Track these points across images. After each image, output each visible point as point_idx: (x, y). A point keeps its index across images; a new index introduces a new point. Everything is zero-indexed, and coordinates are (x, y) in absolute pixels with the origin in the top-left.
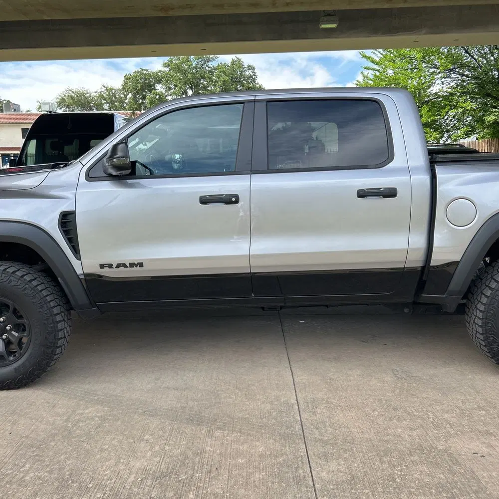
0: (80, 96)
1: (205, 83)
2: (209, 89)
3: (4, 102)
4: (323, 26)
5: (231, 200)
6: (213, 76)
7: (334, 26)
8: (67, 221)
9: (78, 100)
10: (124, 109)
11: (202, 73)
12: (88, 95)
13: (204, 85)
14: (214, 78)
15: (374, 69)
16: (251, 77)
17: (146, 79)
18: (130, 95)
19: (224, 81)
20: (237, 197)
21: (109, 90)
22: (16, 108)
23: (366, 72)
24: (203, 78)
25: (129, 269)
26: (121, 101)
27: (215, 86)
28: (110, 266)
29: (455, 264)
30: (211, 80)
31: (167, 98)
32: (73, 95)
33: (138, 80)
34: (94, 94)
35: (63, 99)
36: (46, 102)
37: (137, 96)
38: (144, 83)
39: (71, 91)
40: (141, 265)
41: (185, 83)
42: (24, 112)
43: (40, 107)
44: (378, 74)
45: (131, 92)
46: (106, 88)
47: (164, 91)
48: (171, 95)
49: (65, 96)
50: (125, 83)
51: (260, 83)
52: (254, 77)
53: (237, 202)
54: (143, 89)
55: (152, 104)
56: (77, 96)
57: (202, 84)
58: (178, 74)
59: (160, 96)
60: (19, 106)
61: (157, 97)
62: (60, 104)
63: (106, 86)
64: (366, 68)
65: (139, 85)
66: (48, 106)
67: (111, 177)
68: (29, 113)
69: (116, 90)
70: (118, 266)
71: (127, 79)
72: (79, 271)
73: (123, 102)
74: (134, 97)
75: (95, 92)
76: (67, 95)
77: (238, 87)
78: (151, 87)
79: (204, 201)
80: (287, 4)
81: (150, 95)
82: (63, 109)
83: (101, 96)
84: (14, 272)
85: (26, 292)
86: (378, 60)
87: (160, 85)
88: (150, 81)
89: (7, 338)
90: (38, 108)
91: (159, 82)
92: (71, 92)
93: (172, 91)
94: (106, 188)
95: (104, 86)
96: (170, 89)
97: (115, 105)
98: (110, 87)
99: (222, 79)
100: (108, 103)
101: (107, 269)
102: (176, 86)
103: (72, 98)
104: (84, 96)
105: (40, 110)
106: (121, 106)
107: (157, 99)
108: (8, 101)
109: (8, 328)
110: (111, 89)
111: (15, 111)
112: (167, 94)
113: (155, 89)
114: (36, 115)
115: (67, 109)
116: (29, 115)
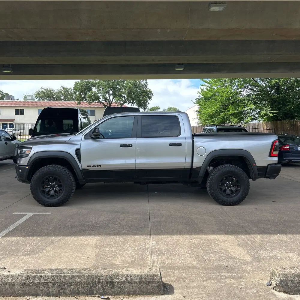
0: (48, 92)
1: (119, 87)
2: (122, 90)
3: (5, 94)
4: (177, 69)
5: (130, 146)
6: (124, 84)
7: (182, 69)
8: (78, 151)
9: (47, 94)
10: (74, 100)
11: (118, 82)
12: (53, 91)
13: (119, 88)
14: (124, 85)
15: (206, 86)
16: (145, 85)
17: (87, 84)
18: (78, 93)
19: (130, 87)
20: (132, 145)
21: (65, 89)
22: (12, 98)
23: (202, 87)
24: (118, 85)
25: (97, 167)
26: (71, 95)
27: (125, 89)
28: (91, 166)
29: (200, 167)
30: (123, 86)
31: (98, 95)
32: (45, 91)
33: (82, 85)
34: (56, 91)
35: (38, 93)
36: (29, 95)
37: (82, 93)
38: (86, 86)
39: (43, 89)
40: (100, 166)
41: (109, 87)
42: (16, 100)
43: (25, 97)
44: (209, 88)
45: (78, 91)
46: (63, 88)
47: (96, 91)
48: (100, 93)
49: (39, 91)
50: (75, 86)
51: (149, 88)
52: (146, 85)
53: (131, 146)
54: (85, 90)
55: (90, 98)
57: (118, 88)
58: (105, 82)
59: (94, 94)
60: (14, 97)
61: (93, 94)
62: (37, 96)
63: (63, 86)
64: (202, 85)
65: (83, 88)
66: (30, 97)
67: (92, 138)
69: (69, 89)
70: (93, 166)
71: (76, 84)
72: (80, 168)
73: (72, 96)
74: (80, 94)
75: (57, 90)
76: (41, 91)
77: (138, 90)
78: (90, 89)
79: (121, 146)
80: (159, 61)
81: (88, 93)
82: (38, 99)
83: (60, 92)
84: (60, 168)
85: (63, 174)
86: (208, 81)
87: (95, 88)
88: (89, 85)
89: (55, 189)
91: (94, 86)
92: (43, 90)
93: (101, 91)
94: (90, 141)
95: (62, 87)
96: (100, 90)
97: (68, 98)
98: (65, 87)
99: (128, 86)
100: (64, 96)
101: (89, 167)
102: (103, 89)
103: (44, 93)
104: (50, 92)
105: (25, 99)
106: (71, 98)
107: (92, 95)
108: (7, 94)
109: (56, 186)
110: (66, 88)
111: (11, 99)
112: (98, 92)
113: (92, 90)
114: (24, 102)
115: (41, 99)
116: (19, 102)
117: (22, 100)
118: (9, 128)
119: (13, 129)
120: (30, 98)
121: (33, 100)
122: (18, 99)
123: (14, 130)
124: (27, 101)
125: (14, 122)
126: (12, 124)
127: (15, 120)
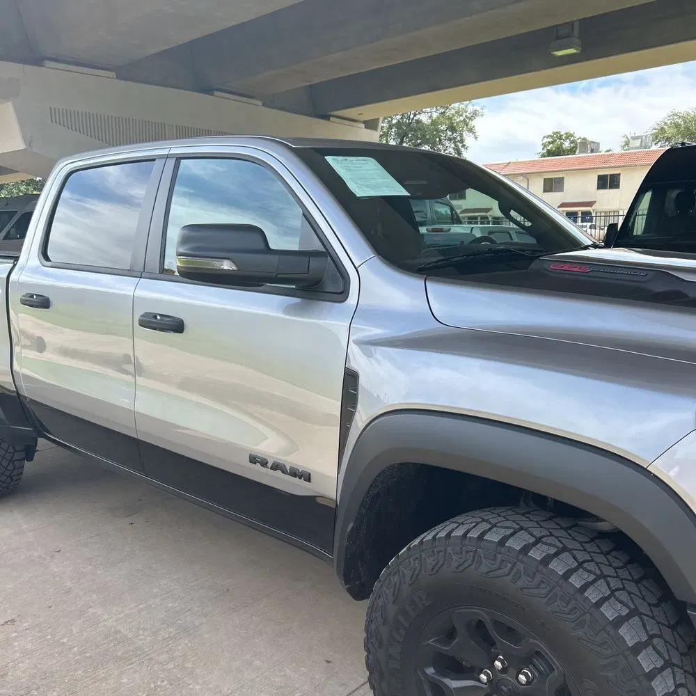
0: (690, 122)
3: (579, 141)
9: (686, 127)
22: (594, 147)
32: (680, 121)
35: (662, 128)
36: (636, 135)
39: (677, 115)
42: (603, 153)
43: (627, 144)
49: (665, 124)
56: (685, 122)
60: (598, 144)
62: (657, 138)
66: (640, 140)
68: (610, 153)
76: (669, 122)
82: (659, 144)
90: (623, 144)
92: (675, 117)
103: (677, 126)
105: (626, 147)
108: (584, 139)
111: (592, 151)
114: (622, 155)
115: (667, 143)
116: (611, 155)
117: (617, 150)
118: (582, 222)
119: (589, 224)
120: (638, 143)
121: (645, 148)
122: (608, 149)
123: (591, 227)
124: (630, 151)
125: (593, 207)
126: (588, 213)
127: (595, 202)
